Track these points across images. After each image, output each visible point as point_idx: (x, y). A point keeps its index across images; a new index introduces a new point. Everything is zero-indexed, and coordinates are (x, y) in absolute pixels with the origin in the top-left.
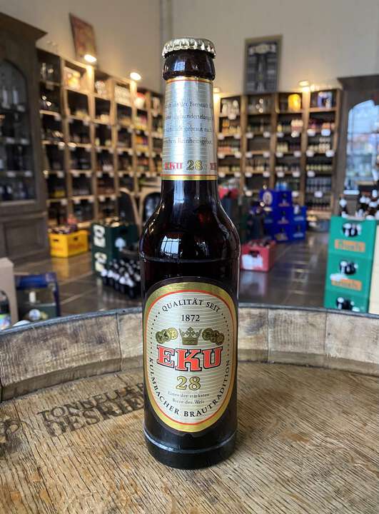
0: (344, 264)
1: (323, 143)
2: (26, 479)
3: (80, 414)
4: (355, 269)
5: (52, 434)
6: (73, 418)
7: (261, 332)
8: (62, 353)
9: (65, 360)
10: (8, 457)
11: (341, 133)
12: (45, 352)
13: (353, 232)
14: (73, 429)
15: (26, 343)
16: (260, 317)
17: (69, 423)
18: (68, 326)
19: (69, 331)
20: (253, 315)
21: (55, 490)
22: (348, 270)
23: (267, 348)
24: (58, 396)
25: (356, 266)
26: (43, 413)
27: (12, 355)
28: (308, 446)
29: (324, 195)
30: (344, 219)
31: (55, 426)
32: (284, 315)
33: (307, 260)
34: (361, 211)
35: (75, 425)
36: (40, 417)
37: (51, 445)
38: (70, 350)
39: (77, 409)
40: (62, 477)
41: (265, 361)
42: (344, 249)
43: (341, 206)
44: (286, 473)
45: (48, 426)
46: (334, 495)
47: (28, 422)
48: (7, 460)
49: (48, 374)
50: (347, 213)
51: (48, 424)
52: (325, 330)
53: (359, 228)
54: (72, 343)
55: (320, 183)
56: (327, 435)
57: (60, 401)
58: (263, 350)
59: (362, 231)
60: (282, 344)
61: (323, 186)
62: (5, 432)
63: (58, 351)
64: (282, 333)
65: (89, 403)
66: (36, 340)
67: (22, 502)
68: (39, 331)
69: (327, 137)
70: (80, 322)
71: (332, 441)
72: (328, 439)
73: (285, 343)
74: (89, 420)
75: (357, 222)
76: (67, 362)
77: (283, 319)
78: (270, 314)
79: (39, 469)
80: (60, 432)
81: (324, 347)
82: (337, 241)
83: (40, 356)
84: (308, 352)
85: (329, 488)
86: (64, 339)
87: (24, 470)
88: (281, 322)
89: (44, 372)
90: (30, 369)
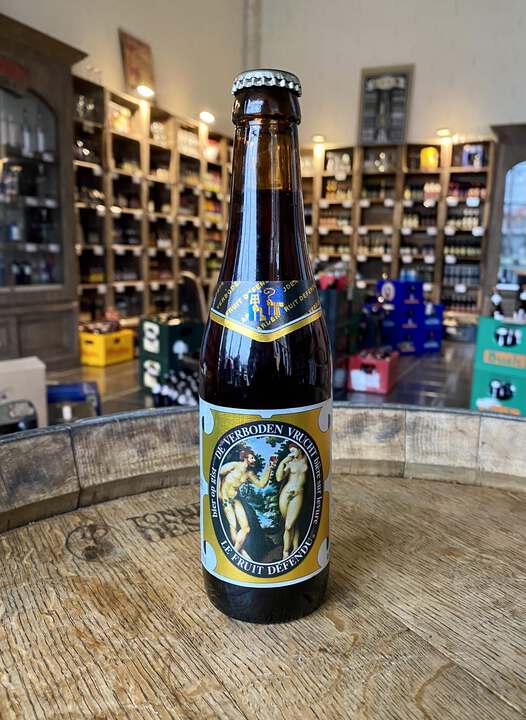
0: (496, 385)
1: (468, 216)
2: (128, 580)
3: (179, 521)
4: (511, 392)
5: (150, 539)
6: (172, 525)
7: (397, 439)
8: (151, 454)
9: (154, 462)
10: (101, 559)
11: (495, 203)
12: (130, 451)
13: (509, 340)
14: (173, 535)
15: (108, 438)
16: (396, 420)
17: (167, 529)
18: (158, 420)
19: (159, 428)
20: (386, 418)
21: (165, 592)
22: (502, 393)
23: (403, 460)
24: (148, 502)
25: (513, 388)
26: (134, 519)
27: (91, 452)
28: (459, 561)
29: (468, 289)
30: (498, 321)
31: (151, 532)
32: (426, 418)
33: (443, 380)
34: (521, 311)
35: (175, 531)
36: (130, 523)
37: (150, 549)
38: (159, 450)
39: (174, 515)
40: (170, 580)
41: (401, 476)
42: (497, 363)
43: (493, 304)
44: (435, 584)
45: (143, 532)
46: (492, 606)
47: (117, 527)
48: (101, 563)
49: (134, 477)
50: (501, 313)
51: (142, 530)
52: (478, 438)
53: (518, 334)
54: (163, 442)
55: (464, 273)
56: (483, 551)
57: (152, 508)
58: (399, 462)
59: (522, 339)
60: (423, 454)
61: (467, 277)
62: (92, 535)
63: (145, 450)
64: (424, 442)
65: (188, 510)
66: (120, 435)
67: (128, 600)
68: (125, 424)
69: (474, 208)
70: (173, 417)
71: (488, 557)
72: (484, 555)
73: (427, 453)
74: (191, 527)
75: (515, 326)
76: (157, 464)
77: (425, 424)
78: (408, 417)
79: (141, 571)
80: (158, 538)
81: (477, 459)
82: (487, 353)
83: (124, 455)
84: (457, 465)
85: (488, 600)
86: (153, 436)
87: (123, 572)
88: (423, 427)
89: (130, 475)
90: (112, 470)
